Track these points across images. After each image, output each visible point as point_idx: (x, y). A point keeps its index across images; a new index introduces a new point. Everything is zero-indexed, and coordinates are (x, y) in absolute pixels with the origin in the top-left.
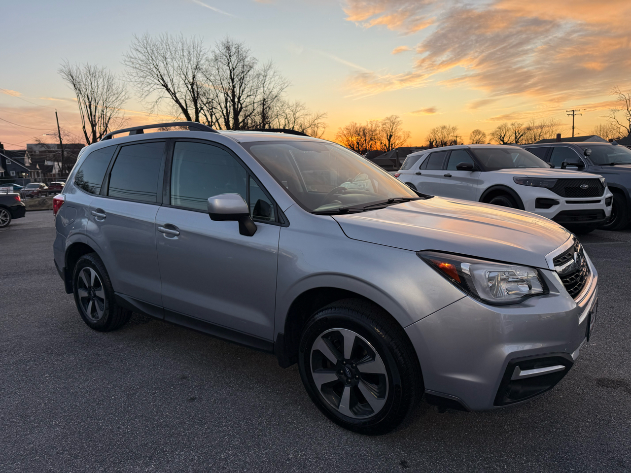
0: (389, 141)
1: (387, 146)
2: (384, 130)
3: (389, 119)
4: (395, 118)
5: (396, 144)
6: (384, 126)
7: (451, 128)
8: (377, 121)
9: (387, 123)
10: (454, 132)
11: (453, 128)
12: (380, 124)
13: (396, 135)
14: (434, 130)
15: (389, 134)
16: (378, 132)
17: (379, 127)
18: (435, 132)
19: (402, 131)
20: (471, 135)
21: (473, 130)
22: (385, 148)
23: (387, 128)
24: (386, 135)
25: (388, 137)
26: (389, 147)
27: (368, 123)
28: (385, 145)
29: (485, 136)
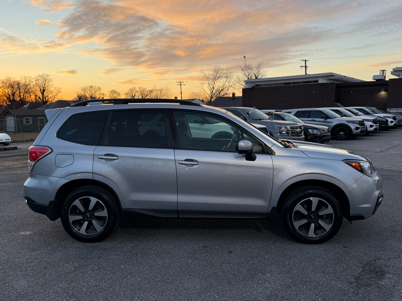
0: (43, 94)
1: (41, 98)
2: (37, 85)
3: (41, 76)
4: (47, 76)
5: (49, 97)
6: (37, 82)
7: (97, 87)
8: (30, 77)
9: (40, 79)
10: (99, 91)
11: (98, 88)
12: (33, 80)
13: (49, 90)
14: (83, 88)
15: (42, 89)
16: (32, 86)
17: (33, 82)
18: (84, 90)
19: (53, 87)
20: (110, 94)
21: (111, 90)
22: (40, 100)
23: (40, 84)
24: (39, 89)
25: (42, 91)
26: (43, 99)
27: (22, 78)
28: (39, 98)
29: (120, 95)
